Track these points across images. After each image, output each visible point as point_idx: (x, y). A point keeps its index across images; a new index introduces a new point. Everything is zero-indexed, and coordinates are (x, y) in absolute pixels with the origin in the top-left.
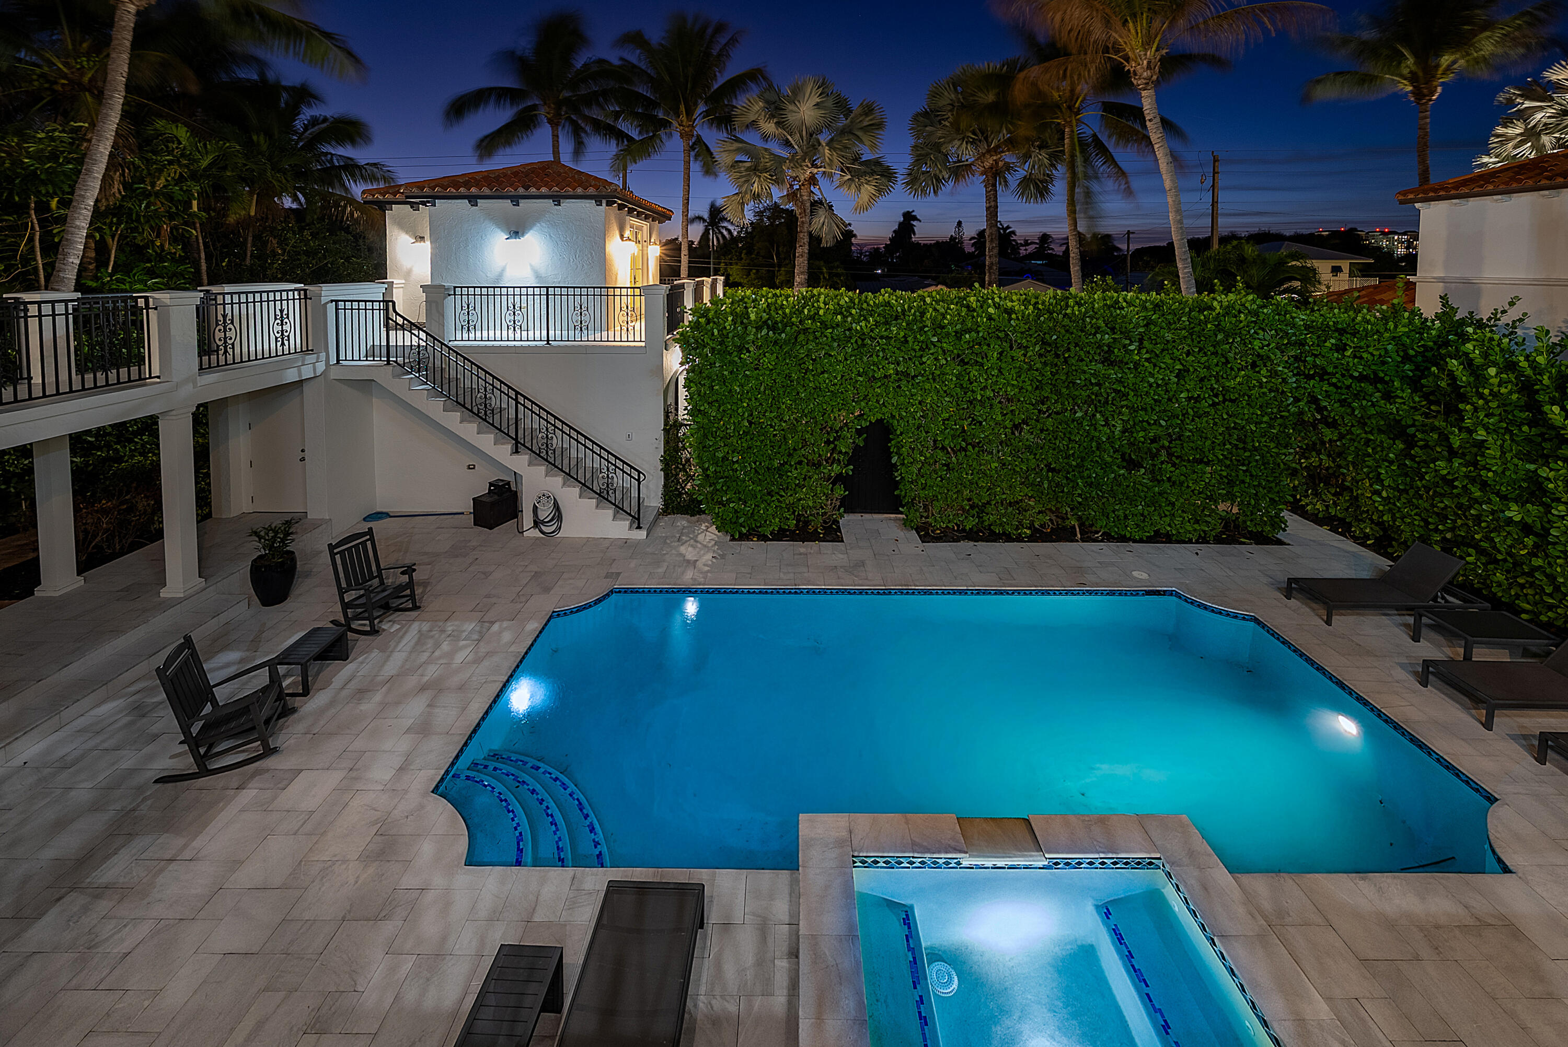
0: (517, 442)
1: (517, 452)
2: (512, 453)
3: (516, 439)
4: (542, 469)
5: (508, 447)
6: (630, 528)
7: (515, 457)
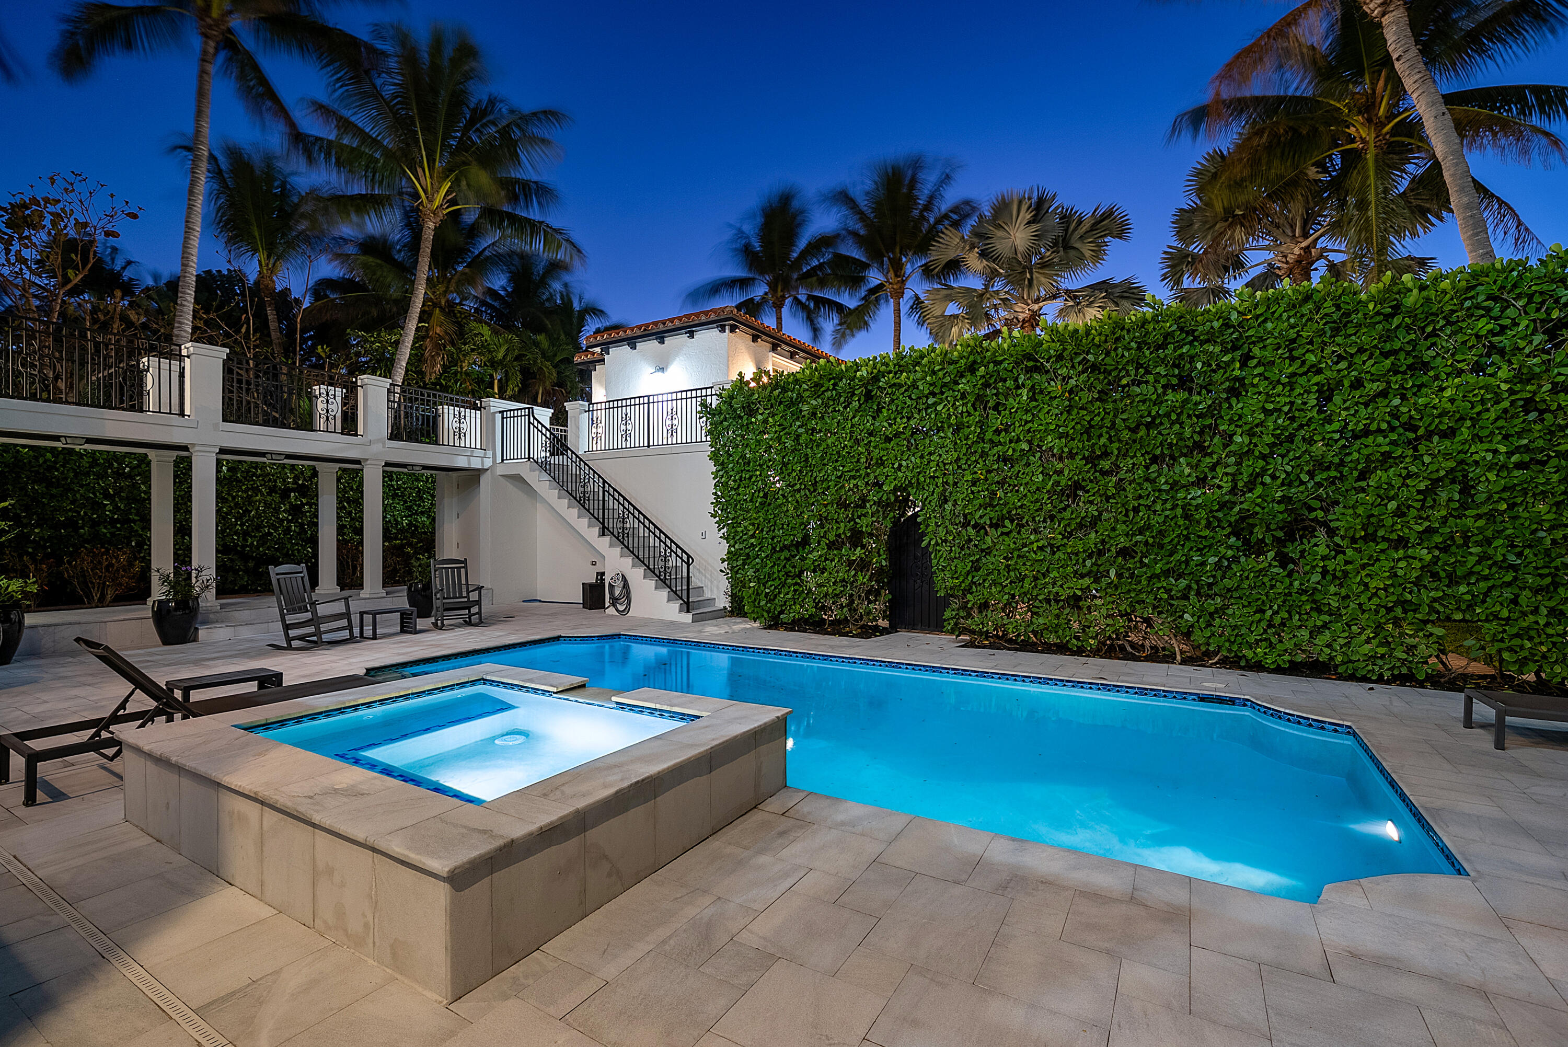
0: (604, 527)
1: (603, 535)
2: (600, 536)
3: (603, 524)
4: (617, 550)
5: (596, 530)
6: (680, 611)
7: (601, 538)
